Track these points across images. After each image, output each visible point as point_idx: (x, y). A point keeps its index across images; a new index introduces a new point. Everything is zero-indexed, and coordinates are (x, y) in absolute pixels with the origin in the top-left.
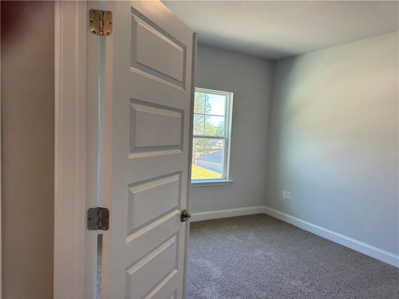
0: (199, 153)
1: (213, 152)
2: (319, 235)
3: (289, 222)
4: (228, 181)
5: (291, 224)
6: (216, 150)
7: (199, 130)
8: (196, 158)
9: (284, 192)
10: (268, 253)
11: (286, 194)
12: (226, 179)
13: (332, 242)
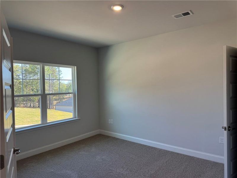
0: (56, 102)
1: (65, 100)
2: (129, 141)
3: (113, 136)
4: (77, 119)
5: (115, 137)
6: (67, 98)
7: (54, 87)
8: (54, 105)
9: (110, 120)
10: (103, 157)
11: (111, 121)
12: (76, 118)
13: (135, 143)
